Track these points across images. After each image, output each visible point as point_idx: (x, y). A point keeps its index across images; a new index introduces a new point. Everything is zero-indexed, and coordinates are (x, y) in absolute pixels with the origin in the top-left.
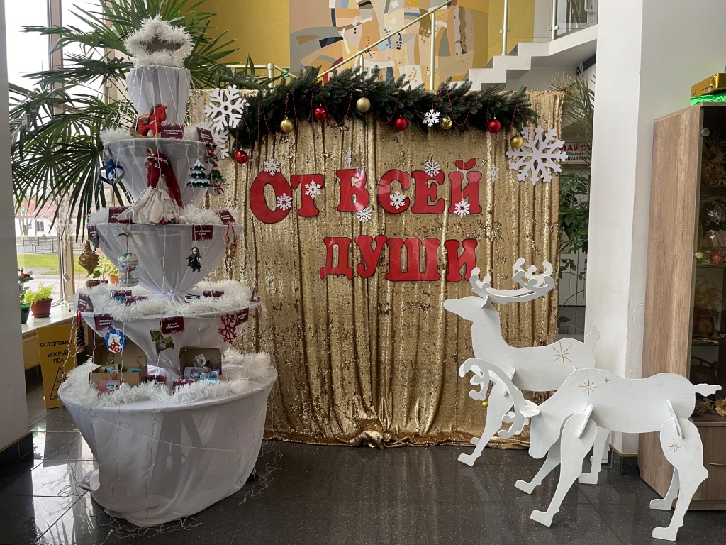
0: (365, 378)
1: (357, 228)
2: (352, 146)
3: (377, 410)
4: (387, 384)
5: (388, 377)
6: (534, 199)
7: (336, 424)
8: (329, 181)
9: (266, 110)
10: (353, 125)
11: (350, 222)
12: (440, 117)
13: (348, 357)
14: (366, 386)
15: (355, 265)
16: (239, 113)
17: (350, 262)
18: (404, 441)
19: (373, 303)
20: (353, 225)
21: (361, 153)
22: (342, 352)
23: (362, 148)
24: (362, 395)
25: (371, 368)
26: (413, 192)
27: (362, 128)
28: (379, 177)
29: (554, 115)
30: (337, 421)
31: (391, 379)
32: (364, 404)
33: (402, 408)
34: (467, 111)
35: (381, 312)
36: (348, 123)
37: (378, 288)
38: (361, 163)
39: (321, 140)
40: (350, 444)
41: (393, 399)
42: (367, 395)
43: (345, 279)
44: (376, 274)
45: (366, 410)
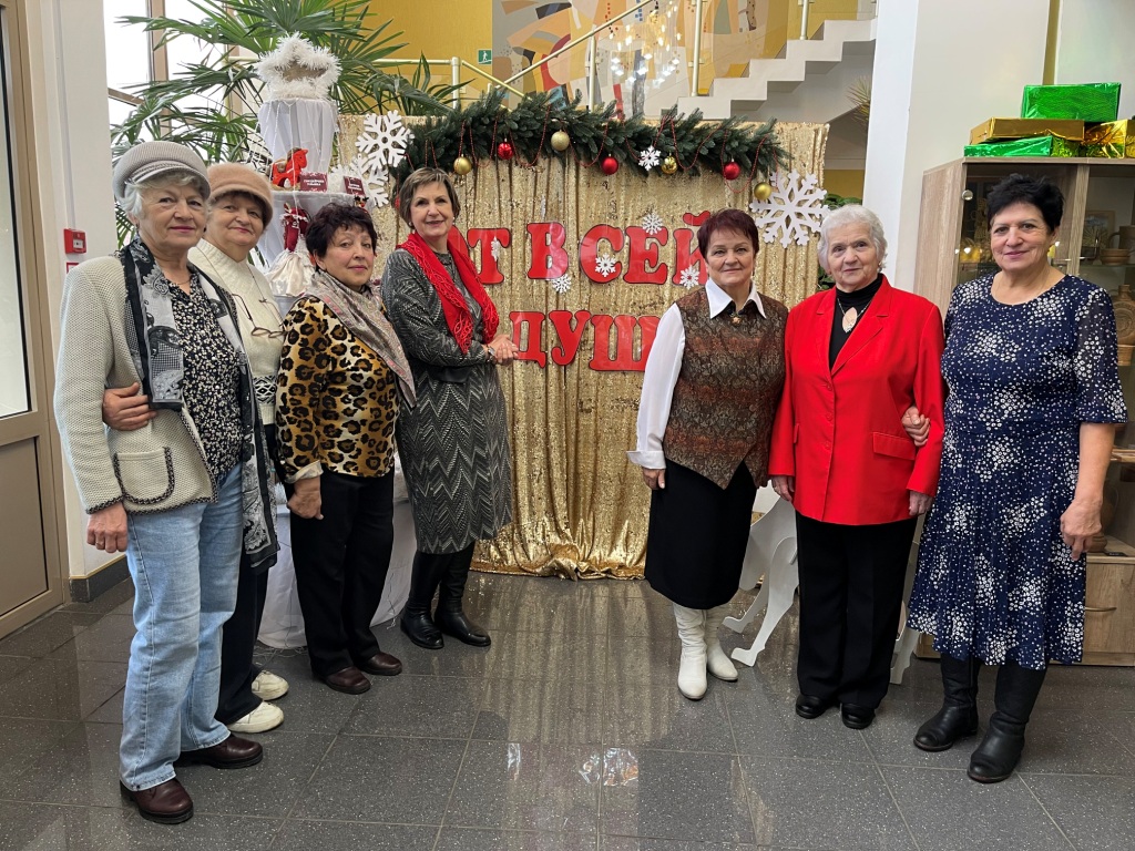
0: (559, 493)
1: (552, 300)
2: (547, 192)
3: (574, 534)
4: (588, 502)
5: (589, 493)
6: (785, 266)
7: (520, 549)
8: (517, 238)
9: (436, 145)
10: (550, 164)
11: (543, 291)
12: (662, 158)
13: (538, 466)
14: (560, 503)
15: (550, 349)
16: (401, 148)
17: (543, 344)
18: (604, 572)
19: (572, 399)
20: (547, 296)
21: (559, 202)
22: (531, 459)
23: (561, 195)
24: (555, 515)
25: (567, 480)
26: (626, 255)
27: (560, 168)
28: (582, 234)
29: (814, 156)
30: (522, 546)
31: (592, 496)
32: (557, 525)
33: (604, 533)
34: (695, 150)
35: (582, 411)
36: (542, 162)
37: (579, 379)
38: (559, 214)
39: (508, 184)
40: (535, 573)
41: (594, 521)
42: (561, 514)
43: (536, 367)
44: (576, 362)
45: (559, 532)
